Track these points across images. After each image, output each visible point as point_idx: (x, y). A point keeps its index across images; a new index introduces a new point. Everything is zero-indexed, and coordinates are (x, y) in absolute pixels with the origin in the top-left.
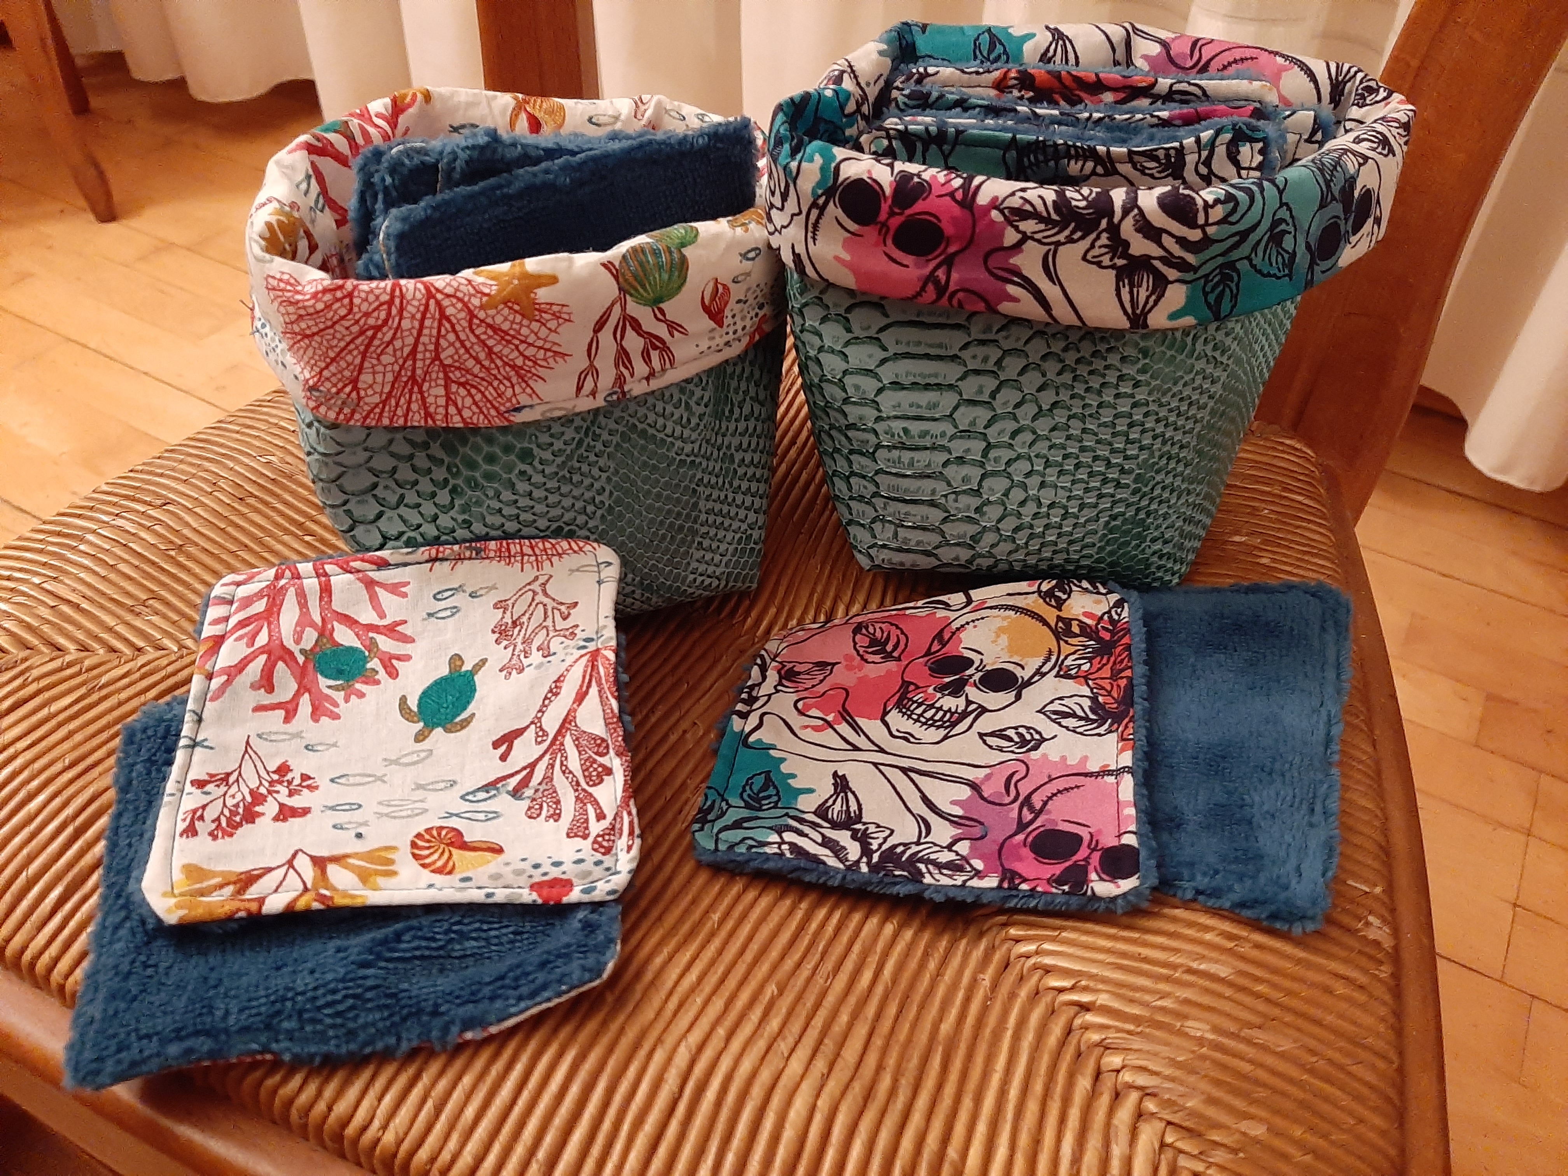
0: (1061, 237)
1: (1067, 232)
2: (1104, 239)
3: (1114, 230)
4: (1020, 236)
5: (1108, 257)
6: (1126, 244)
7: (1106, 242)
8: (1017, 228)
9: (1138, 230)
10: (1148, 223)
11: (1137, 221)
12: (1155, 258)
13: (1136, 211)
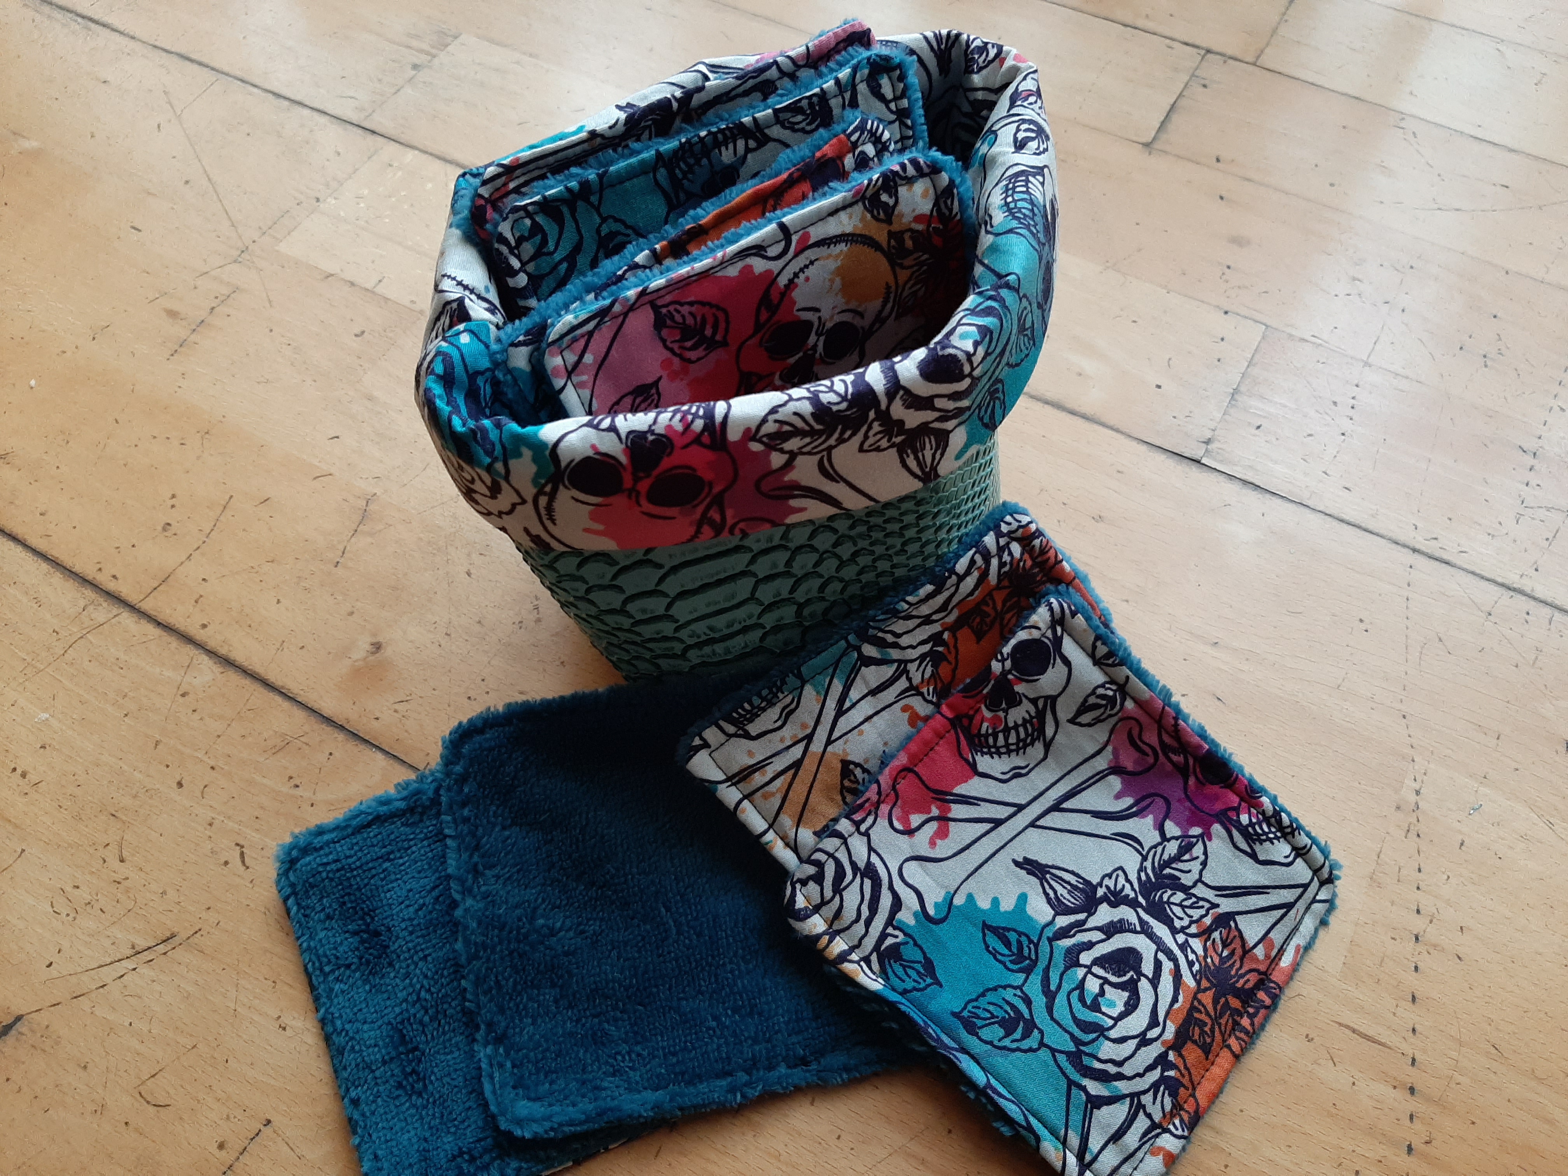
0: (832, 441)
1: (836, 435)
2: (876, 427)
3: (884, 417)
4: (787, 456)
5: (886, 439)
6: (901, 423)
7: (880, 429)
8: (782, 451)
9: (908, 407)
10: (917, 397)
11: (905, 401)
12: (933, 422)
13: (901, 392)
